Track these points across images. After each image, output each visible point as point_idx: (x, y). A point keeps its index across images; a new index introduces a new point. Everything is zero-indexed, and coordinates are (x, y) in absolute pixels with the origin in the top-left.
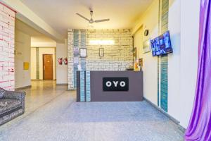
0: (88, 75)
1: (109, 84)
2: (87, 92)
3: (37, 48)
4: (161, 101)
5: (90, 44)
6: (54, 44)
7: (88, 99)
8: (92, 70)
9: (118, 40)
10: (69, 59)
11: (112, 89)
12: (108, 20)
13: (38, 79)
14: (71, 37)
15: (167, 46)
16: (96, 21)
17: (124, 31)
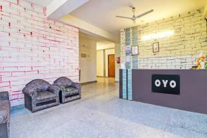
0: (130, 73)
1: (158, 83)
2: (129, 90)
3: (104, 50)
5: (142, 40)
6: (113, 45)
7: (130, 97)
10: (121, 58)
11: (161, 90)
12: (152, 11)
13: (105, 76)
14: (123, 36)
17: (190, 14)
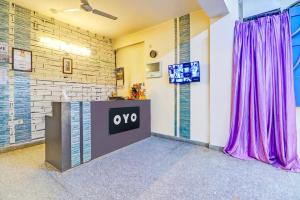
0: (87, 109)
1: (118, 120)
2: (85, 143)
4: (181, 130)
7: (87, 156)
8: (94, 99)
9: (95, 52)
12: (115, 18)
15: (195, 74)
16: (95, 12)
17: (104, 39)
